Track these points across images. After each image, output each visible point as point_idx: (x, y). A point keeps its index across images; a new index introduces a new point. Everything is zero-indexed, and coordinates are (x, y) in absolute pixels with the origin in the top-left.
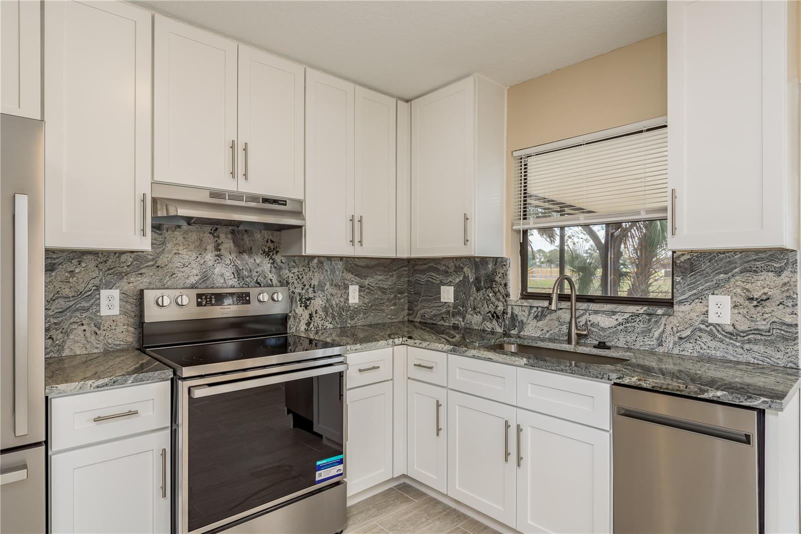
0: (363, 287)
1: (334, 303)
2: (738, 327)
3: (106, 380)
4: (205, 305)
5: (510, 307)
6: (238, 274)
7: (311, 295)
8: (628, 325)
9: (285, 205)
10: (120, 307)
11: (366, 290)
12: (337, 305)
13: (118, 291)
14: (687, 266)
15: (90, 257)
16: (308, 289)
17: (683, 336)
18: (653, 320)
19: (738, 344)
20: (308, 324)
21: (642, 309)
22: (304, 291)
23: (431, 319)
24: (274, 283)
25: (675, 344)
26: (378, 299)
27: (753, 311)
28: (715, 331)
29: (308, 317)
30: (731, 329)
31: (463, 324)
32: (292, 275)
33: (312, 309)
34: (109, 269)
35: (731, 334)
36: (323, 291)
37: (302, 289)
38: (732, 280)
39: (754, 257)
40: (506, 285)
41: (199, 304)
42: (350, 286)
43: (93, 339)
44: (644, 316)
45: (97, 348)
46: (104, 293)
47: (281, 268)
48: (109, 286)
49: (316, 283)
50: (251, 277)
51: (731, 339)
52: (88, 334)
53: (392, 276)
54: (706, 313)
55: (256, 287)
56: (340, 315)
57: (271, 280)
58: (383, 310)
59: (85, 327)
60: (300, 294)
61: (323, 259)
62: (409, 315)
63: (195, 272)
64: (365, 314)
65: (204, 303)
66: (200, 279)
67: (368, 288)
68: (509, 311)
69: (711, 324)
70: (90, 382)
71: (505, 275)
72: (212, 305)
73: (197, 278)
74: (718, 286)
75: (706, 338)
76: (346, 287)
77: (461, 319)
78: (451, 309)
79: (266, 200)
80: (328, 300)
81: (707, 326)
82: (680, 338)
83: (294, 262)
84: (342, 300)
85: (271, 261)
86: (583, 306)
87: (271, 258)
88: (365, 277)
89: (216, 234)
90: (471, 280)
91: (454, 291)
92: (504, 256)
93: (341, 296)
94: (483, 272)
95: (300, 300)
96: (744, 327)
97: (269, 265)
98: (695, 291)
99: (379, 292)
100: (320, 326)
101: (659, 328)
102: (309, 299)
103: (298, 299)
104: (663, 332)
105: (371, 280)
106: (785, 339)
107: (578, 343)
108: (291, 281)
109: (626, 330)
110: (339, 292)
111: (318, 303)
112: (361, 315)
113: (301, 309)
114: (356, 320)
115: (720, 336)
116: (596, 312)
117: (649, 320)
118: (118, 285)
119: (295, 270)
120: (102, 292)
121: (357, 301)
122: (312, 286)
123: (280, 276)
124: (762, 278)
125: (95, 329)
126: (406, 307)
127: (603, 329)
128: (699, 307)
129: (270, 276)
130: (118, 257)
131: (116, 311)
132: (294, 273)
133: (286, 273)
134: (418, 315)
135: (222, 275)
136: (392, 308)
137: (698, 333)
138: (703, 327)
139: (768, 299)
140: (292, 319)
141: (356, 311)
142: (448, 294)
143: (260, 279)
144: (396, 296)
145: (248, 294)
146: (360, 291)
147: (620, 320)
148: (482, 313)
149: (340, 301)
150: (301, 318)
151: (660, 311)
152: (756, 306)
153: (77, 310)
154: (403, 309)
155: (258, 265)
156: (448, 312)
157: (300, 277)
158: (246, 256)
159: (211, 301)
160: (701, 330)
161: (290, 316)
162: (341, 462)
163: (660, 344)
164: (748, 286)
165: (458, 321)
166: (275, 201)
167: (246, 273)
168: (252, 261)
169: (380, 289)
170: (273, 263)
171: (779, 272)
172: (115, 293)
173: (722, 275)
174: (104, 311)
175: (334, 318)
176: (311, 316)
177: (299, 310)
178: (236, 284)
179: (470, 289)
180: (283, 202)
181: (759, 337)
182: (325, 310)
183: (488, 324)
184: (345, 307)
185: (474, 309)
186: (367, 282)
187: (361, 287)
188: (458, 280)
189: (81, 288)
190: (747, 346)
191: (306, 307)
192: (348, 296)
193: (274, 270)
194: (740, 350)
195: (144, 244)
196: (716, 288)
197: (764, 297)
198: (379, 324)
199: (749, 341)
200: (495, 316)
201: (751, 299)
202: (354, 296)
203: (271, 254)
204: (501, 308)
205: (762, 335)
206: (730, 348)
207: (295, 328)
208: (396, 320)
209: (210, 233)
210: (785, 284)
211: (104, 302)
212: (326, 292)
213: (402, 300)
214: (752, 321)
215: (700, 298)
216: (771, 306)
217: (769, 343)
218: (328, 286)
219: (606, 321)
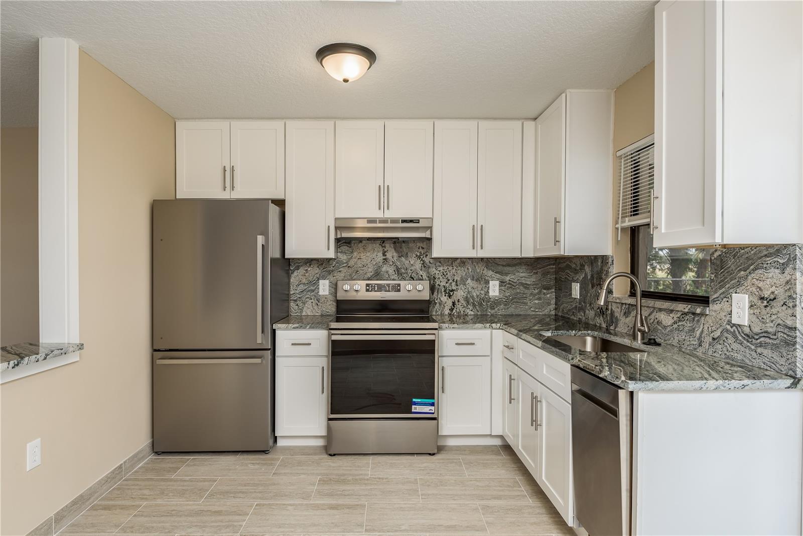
0: (504, 283)
1: (475, 294)
2: (753, 328)
3: (298, 325)
4: (371, 291)
5: (610, 304)
6: (398, 271)
7: (454, 288)
8: (680, 323)
9: (419, 222)
10: (329, 290)
11: (507, 285)
12: (477, 296)
13: (328, 281)
14: (718, 263)
15: (315, 262)
16: (451, 283)
17: (716, 336)
18: (696, 319)
19: (753, 347)
20: (452, 310)
21: (687, 308)
22: (448, 285)
23: (567, 313)
24: (424, 278)
25: (710, 345)
26: (520, 293)
27: (764, 311)
28: (737, 332)
29: (451, 304)
30: (747, 330)
31: (584, 318)
32: (438, 272)
33: (454, 298)
34: (324, 269)
35: (748, 336)
36: (465, 284)
37: (447, 283)
38: (749, 277)
39: (765, 253)
41: (367, 290)
42: (490, 282)
43: (316, 307)
44: (690, 315)
45: (318, 313)
46: (321, 282)
47: (429, 267)
48: (324, 278)
49: (459, 279)
50: (407, 273)
51: (748, 341)
52: (314, 305)
53: (537, 273)
54: (731, 313)
55: (410, 280)
56: (481, 305)
57: (422, 276)
58: (526, 304)
59: (312, 301)
60: (444, 287)
61: (465, 260)
62: (556, 309)
63: (370, 270)
64: (505, 305)
65: (370, 290)
66: (373, 275)
67: (509, 284)
68: (610, 308)
69: (734, 325)
70: (291, 325)
71: (608, 273)
72: (375, 291)
73: (371, 274)
74: (739, 284)
75: (731, 340)
76: (487, 282)
77: (583, 314)
78: (578, 305)
79: (404, 221)
80: (469, 292)
81: (732, 327)
82: (714, 339)
83: (440, 262)
84: (482, 292)
85: (422, 262)
86: (651, 302)
87: (422, 260)
88: (507, 274)
89: (383, 245)
90: (589, 277)
91: (580, 287)
92: (609, 254)
93: (482, 289)
94: (595, 269)
95: (445, 291)
96: (756, 330)
97: (420, 265)
98: (724, 289)
99: (521, 287)
100: (462, 312)
101: (699, 327)
102: (453, 291)
103: (443, 290)
104: (702, 331)
105: (513, 277)
106: (786, 342)
108: (437, 276)
109: (678, 329)
110: (480, 287)
111: (460, 294)
112: (502, 306)
113: (446, 298)
114: (496, 309)
115: (740, 338)
116: (660, 310)
117: (694, 319)
118: (328, 277)
119: (441, 269)
120: (320, 281)
121: (497, 293)
122: (455, 280)
123: (428, 273)
124: (770, 275)
125: (317, 302)
126: (553, 301)
127: (665, 327)
128: (725, 305)
129: (421, 273)
130: (328, 262)
131: (327, 293)
132: (440, 271)
133: (433, 271)
134: (561, 310)
135: (387, 272)
136: (537, 302)
137: (726, 334)
138: (729, 327)
139: (775, 299)
140: (438, 305)
141: (496, 303)
142: (576, 290)
143: (414, 275)
144: (540, 292)
145: (399, 285)
146: (500, 286)
147: (675, 319)
148: (595, 309)
149: (481, 293)
150: (445, 305)
151: (699, 310)
152: (766, 307)
153: (309, 291)
154: (549, 304)
155: (412, 265)
156: (575, 307)
157: (445, 274)
158: (403, 259)
159: (374, 289)
160: (727, 330)
161: (436, 303)
162: (433, 404)
163: (700, 345)
164: (761, 284)
165: (580, 315)
166: (411, 221)
167: (403, 271)
168: (408, 262)
169: (522, 284)
170: (423, 264)
171: (783, 268)
172: (327, 282)
173: (742, 273)
174: (321, 293)
175: (474, 305)
176: (454, 304)
177: (444, 299)
178: (397, 278)
179: (588, 285)
180: (418, 221)
181: (768, 340)
182: (467, 300)
183: (598, 319)
184: (486, 298)
185: (590, 305)
186: (507, 278)
187: (501, 282)
188: (582, 277)
189: (310, 279)
190: (759, 350)
191: (450, 296)
192: (489, 289)
193: (423, 268)
194: (753, 353)
195: (331, 254)
196: (738, 286)
197: (772, 297)
198: (520, 315)
199: (761, 345)
200: (601, 312)
201: (762, 299)
202: (494, 289)
203: (422, 257)
205: (770, 338)
206: (747, 351)
207: (440, 312)
208: (541, 313)
209: (380, 244)
210: (787, 282)
211: (321, 287)
212: (467, 286)
213: (548, 296)
214: (763, 323)
215: (727, 297)
216: (777, 306)
217: (775, 347)
218: (469, 281)
219: (667, 320)
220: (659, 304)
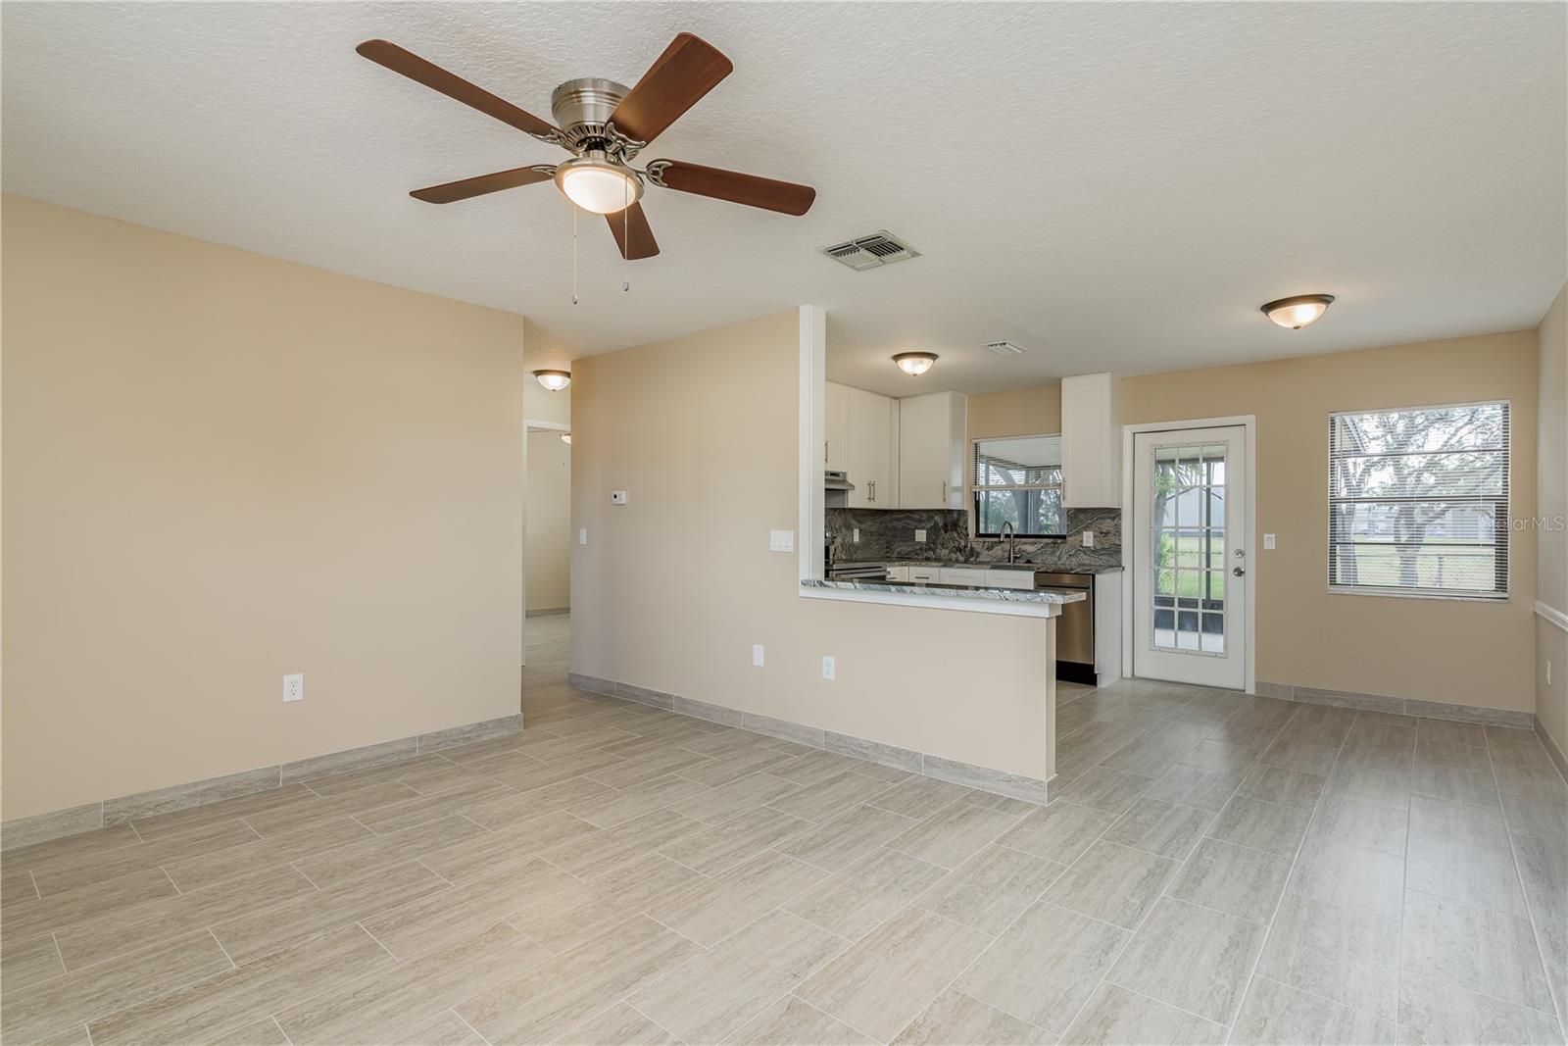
1: (847, 542)
2: (1096, 547)
11: (862, 533)
14: (1073, 516)
16: (834, 531)
18: (1057, 546)
19: (1096, 556)
20: (834, 555)
21: (1050, 541)
23: (906, 555)
25: (1067, 559)
26: (868, 538)
27: (1102, 539)
28: (1086, 550)
29: (834, 550)
30: (1093, 549)
35: (1091, 551)
36: (841, 532)
38: (1093, 523)
39: (1103, 512)
40: (967, 528)
42: (854, 529)
44: (1052, 544)
51: (1093, 554)
53: (877, 522)
54: (1082, 541)
56: (850, 550)
58: (871, 548)
61: (841, 510)
62: (886, 552)
64: (862, 550)
67: (863, 531)
68: (969, 544)
69: (1084, 547)
71: (966, 522)
74: (1087, 526)
75: (1082, 554)
76: (853, 531)
77: (932, 554)
78: (924, 546)
79: (832, 474)
80: (843, 539)
82: (1070, 555)
84: (851, 540)
86: (1018, 540)
88: (862, 524)
90: (941, 525)
91: (926, 533)
92: (965, 508)
94: (949, 519)
96: (1098, 548)
98: (1077, 530)
99: (869, 535)
100: (839, 557)
101: (1059, 551)
102: (835, 538)
104: (1061, 553)
105: (865, 526)
106: (1116, 552)
107: (1014, 562)
109: (1042, 553)
110: (849, 535)
111: (839, 540)
112: (860, 551)
114: (857, 554)
115: (1088, 553)
116: (1025, 543)
117: (1055, 546)
121: (858, 540)
122: (836, 529)
124: (1106, 522)
126: (883, 547)
127: (1029, 553)
128: (1079, 538)
134: (894, 553)
136: (876, 547)
137: (1079, 552)
138: (1081, 548)
139: (1109, 532)
141: (857, 548)
142: (921, 536)
144: (879, 538)
146: (859, 534)
147: (1039, 548)
148: (949, 548)
149: (849, 540)
151: (1059, 541)
152: (1103, 537)
154: (882, 549)
156: (921, 549)
160: (1079, 550)
163: (1060, 560)
164: (1100, 527)
169: (870, 532)
171: (1113, 519)
173: (1089, 521)
175: (846, 552)
179: (939, 531)
181: (1105, 552)
182: (842, 546)
183: (953, 555)
184: (852, 545)
185: (943, 545)
186: (862, 527)
187: (860, 530)
188: (929, 526)
190: (1100, 557)
191: (833, 543)
192: (853, 536)
194: (1097, 559)
196: (1086, 528)
197: (1107, 532)
199: (1101, 554)
200: (959, 550)
201: (1102, 533)
202: (856, 539)
204: (963, 544)
205: (1106, 550)
206: (1093, 558)
210: (1116, 525)
212: (843, 534)
213: (881, 541)
214: (1102, 544)
215: (1080, 533)
216: (1110, 536)
217: (1109, 555)
218: (843, 530)
219: (1030, 548)
220: (1023, 540)
